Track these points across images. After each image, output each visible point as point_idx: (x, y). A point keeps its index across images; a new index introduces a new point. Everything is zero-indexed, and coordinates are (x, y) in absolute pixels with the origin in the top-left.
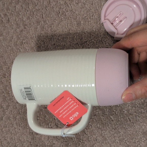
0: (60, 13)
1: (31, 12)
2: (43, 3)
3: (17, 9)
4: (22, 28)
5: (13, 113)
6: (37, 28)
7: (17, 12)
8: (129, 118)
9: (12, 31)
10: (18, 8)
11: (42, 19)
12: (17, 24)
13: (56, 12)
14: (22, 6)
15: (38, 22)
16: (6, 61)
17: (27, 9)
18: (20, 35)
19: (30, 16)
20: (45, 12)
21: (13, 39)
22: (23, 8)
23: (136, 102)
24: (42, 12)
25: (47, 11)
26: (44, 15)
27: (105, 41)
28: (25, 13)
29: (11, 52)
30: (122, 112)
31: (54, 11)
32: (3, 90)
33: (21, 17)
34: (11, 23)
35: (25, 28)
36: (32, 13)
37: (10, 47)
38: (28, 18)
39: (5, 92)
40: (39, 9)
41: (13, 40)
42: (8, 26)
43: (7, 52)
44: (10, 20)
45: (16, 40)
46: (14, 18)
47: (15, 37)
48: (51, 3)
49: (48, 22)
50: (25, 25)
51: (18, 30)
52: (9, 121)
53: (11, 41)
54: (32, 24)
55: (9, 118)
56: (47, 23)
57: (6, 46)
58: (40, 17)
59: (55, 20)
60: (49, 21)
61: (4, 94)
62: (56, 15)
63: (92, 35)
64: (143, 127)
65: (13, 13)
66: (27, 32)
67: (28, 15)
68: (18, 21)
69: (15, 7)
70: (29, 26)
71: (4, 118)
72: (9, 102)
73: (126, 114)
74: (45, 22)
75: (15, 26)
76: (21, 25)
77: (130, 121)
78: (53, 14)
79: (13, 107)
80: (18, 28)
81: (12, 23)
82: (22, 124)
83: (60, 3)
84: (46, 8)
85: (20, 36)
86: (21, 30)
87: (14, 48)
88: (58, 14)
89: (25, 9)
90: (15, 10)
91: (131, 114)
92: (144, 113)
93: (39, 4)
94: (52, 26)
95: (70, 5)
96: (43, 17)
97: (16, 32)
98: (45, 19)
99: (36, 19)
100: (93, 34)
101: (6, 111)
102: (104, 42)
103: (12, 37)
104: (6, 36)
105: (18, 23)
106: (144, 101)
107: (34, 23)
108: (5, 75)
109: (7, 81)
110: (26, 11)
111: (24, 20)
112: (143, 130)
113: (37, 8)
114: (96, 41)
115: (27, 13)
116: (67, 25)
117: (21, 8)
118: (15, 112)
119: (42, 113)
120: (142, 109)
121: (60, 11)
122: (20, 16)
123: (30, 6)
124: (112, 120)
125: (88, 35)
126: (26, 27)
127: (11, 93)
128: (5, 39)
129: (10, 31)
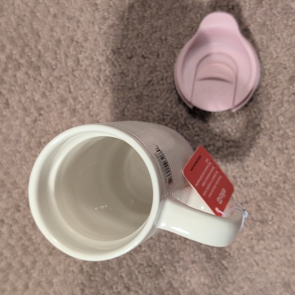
0: (100, 80)
1: (46, 83)
2: (67, 64)
3: (19, 80)
4: (36, 114)
5: (45, 274)
6: (62, 113)
7: (20, 86)
8: (255, 261)
9: (18, 122)
10: (20, 78)
11: (70, 95)
13: (94, 79)
14: (27, 73)
16: (17, 180)
17: (39, 78)
18: (33, 128)
19: (47, 92)
20: (73, 81)
21: (21, 137)
22: (31, 76)
23: (264, 229)
24: (68, 82)
25: (76, 78)
26: (71, 87)
27: (192, 125)
28: (36, 86)
29: (23, 163)
30: (242, 252)
31: (89, 77)
32: (21, 235)
33: (29, 94)
34: (13, 108)
35: (40, 115)
36: (48, 85)
37: (20, 152)
38: (44, 95)
39: (24, 238)
40: (61, 76)
41: (22, 139)
42: (9, 115)
43: (16, 163)
44: (10, 102)
45: (27, 139)
46: (17, 98)
47: (24, 134)
48: (81, 63)
49: (80, 99)
50: (39, 109)
51: (28, 120)
52: (40, 289)
53: (17, 141)
54: (53, 106)
55: (39, 284)
56: (80, 102)
57: (11, 153)
58: (66, 91)
59: (94, 95)
61: (22, 242)
62: (94, 84)
63: (167, 116)
64: (283, 274)
65: (13, 88)
66: (45, 121)
67: (42, 90)
68: (26, 102)
69: (15, 76)
70: (47, 110)
71: (30, 285)
73: (249, 255)
74: (75, 99)
75: (20, 113)
76: (33, 110)
77: (258, 265)
78: (89, 83)
79: (44, 263)
80: (28, 117)
81: (16, 108)
82: (64, 291)
83: (97, 60)
84: (74, 73)
85: (33, 131)
86: (34, 119)
87: (27, 154)
88: (98, 83)
89: (35, 79)
90: (16, 82)
91: (257, 253)
92: (280, 248)
93: (59, 66)
94: (91, 106)
95: (118, 62)
96: (70, 92)
97: (26, 124)
98: (75, 94)
99: (57, 95)
100: (168, 113)
102: (190, 126)
103: (19, 134)
104: (8, 133)
105: (25, 105)
106: (279, 227)
107: (55, 104)
108: (19, 206)
109: (24, 217)
110: (38, 82)
111: (36, 99)
112: (283, 279)
113: (56, 73)
114: (175, 125)
115: (39, 86)
116: (118, 102)
117: (26, 77)
118: (49, 273)
119: (97, 269)
120: (276, 241)
121: (101, 77)
122: (27, 92)
124: (226, 268)
125: (158, 116)
126: (42, 112)
127: (36, 238)
128: (6, 140)
129: (13, 123)
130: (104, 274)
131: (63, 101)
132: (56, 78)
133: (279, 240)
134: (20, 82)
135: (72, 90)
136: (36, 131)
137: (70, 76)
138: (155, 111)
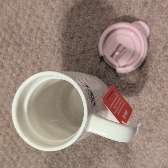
0: (55, 51)
1: (25, 54)
2: (36, 43)
3: (9, 52)
4: (18, 71)
5: (24, 164)
7: (10, 55)
8: (146, 154)
9: (9, 76)
10: (10, 51)
11: (38, 60)
12: (13, 69)
13: (52, 50)
14: (14, 48)
16: (8, 109)
17: (20, 51)
18: (17, 79)
19: (25, 59)
20: (40, 52)
21: (10, 84)
22: (16, 50)
23: (151, 135)
24: (37, 52)
25: (42, 50)
26: (39, 55)
27: (108, 75)
28: (19, 55)
30: (138, 149)
31: (49, 49)
32: (10, 141)
33: (15, 60)
34: (6, 68)
35: (21, 72)
37: (10, 94)
38: (23, 60)
39: (12, 143)
40: (33, 49)
41: (11, 86)
42: (3, 72)
43: (8, 99)
44: (4, 65)
45: (14, 86)
46: (8, 62)
47: (12, 83)
48: (44, 41)
49: (44, 62)
50: (21, 69)
51: (14, 75)
53: (8, 87)
54: (28, 66)
56: (44, 64)
57: (5, 94)
58: (36, 58)
59: (52, 59)
60: (46, 60)
61: (12, 145)
62: (52, 53)
63: (94, 70)
64: (163, 162)
65: (6, 57)
66: (24, 75)
67: (22, 57)
68: (13, 64)
69: (7, 50)
70: (25, 69)
72: (18, 153)
73: (142, 150)
74: (41, 62)
75: (10, 71)
76: (17, 69)
77: (148, 156)
78: (49, 53)
79: (24, 158)
80: (14, 73)
81: (7, 68)
83: (53, 40)
84: (41, 47)
86: (17, 74)
88: (54, 53)
89: (18, 51)
90: (8, 53)
91: (148, 149)
92: (161, 146)
93: (32, 43)
94: (50, 66)
95: (65, 41)
96: (38, 58)
97: (13, 77)
98: (41, 59)
99: (31, 60)
101: (17, 162)
103: (9, 83)
104: (3, 83)
105: (13, 67)
106: (160, 133)
107: (30, 65)
109: (12, 131)
110: (20, 53)
111: (19, 63)
112: (163, 164)
113: (30, 48)
115: (20, 56)
116: (66, 63)
117: (13, 50)
118: (27, 163)
119: (54, 160)
120: (158, 142)
121: (56, 49)
123: (22, 48)
124: (130, 159)
127: (19, 143)
128: (2, 87)
129: (6, 77)
130: (59, 164)
131: (34, 63)
132: (30, 50)
133: (160, 141)
134: (10, 53)
135: (39, 57)
136: (19, 81)
137: (38, 49)
138: (86, 68)
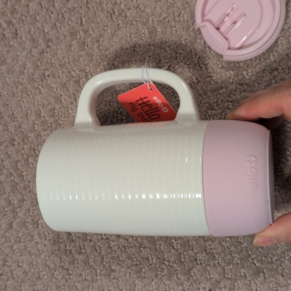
0: (114, 13)
1: (58, 15)
3: (31, 10)
4: (43, 46)
6: (70, 46)
7: (31, 16)
9: (24, 53)
10: (32, 8)
11: (81, 28)
12: (33, 40)
15: (73, 34)
16: (15, 113)
17: (52, 9)
18: (39, 60)
19: (57, 23)
20: (86, 13)
21: (25, 68)
22: (44, 6)
24: (81, 14)
25: (90, 10)
26: (83, 19)
28: (48, 17)
29: (24, 95)
31: (103, 9)
32: (11, 170)
33: (39, 25)
34: (21, 38)
35: (48, 46)
36: (60, 16)
37: (22, 84)
39: (14, 174)
40: (74, 8)
41: (26, 71)
42: (16, 45)
43: (16, 95)
44: (19, 32)
45: (31, 71)
46: (27, 29)
47: (29, 65)
49: (91, 32)
50: (48, 41)
51: (35, 51)
52: (24, 230)
54: (62, 38)
55: (24, 224)
56: (90, 35)
57: (13, 84)
58: (77, 23)
59: (106, 28)
60: (94, 29)
61: (12, 178)
63: (180, 54)
65: (23, 18)
66: (52, 53)
67: (53, 21)
68: (35, 33)
69: (28, 6)
70: (56, 42)
71: (14, 226)
72: (23, 193)
74: (85, 32)
75: (28, 44)
76: (41, 42)
78: (102, 16)
79: (32, 203)
80: (35, 48)
81: (24, 38)
82: (49, 234)
84: (88, 5)
85: (39, 63)
86: (40, 50)
87: (29, 86)
88: (111, 16)
89: (47, 10)
90: (28, 12)
94: (101, 40)
96: (82, 24)
97: (32, 55)
98: (86, 27)
99: (68, 27)
100: (181, 52)
101: (18, 210)
102: (204, 66)
103: (24, 66)
104: (12, 64)
105: (34, 37)
107: (65, 36)
108: (14, 140)
109: (18, 152)
110: (50, 13)
111: (46, 30)
113: (69, 5)
114: (188, 65)
115: (50, 17)
116: (130, 36)
117: (40, 7)
121: (115, 10)
122: (38, 22)
123: (56, 3)
125: (171, 54)
126: (50, 44)
127: (27, 175)
128: (10, 71)
129: (19, 54)
132: (69, 9)
134: (31, 13)
135: (84, 23)
136: (41, 63)
137: (84, 7)
138: (167, 49)
